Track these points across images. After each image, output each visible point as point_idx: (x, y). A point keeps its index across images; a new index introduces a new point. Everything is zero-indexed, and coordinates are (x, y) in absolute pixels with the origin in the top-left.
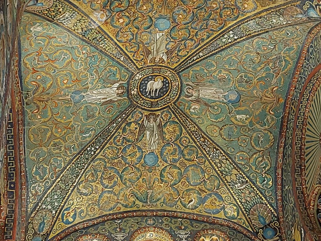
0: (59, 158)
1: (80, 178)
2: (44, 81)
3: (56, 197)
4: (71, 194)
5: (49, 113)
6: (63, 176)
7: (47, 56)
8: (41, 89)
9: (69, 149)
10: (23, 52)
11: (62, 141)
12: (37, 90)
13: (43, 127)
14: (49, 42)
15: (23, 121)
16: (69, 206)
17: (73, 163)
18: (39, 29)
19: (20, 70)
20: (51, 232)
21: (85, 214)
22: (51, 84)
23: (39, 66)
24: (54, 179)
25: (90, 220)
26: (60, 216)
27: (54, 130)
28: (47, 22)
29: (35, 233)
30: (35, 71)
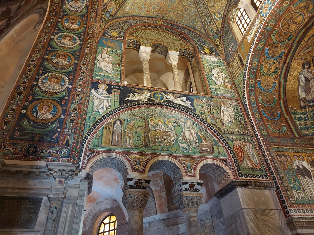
0: (192, 11)
1: (205, 3)
2: (154, 8)
3: (206, 19)
4: (209, 11)
5: (170, 9)
6: (200, 12)
7: (143, 5)
8: (158, 10)
9: (190, 5)
10: (138, 15)
11: (185, 7)
12: (157, 12)
13: (175, 13)
14: (136, 3)
15: (170, 21)
16: (214, 14)
17: (197, 5)
18: (128, 7)
19: (147, 17)
20: (218, 28)
21: (222, 8)
22: (157, 5)
23: (147, 9)
24: (199, 16)
25: (226, 6)
26: (215, 21)
27: (178, 9)
28: (125, 4)
29: (213, 36)
30: (149, 11)
